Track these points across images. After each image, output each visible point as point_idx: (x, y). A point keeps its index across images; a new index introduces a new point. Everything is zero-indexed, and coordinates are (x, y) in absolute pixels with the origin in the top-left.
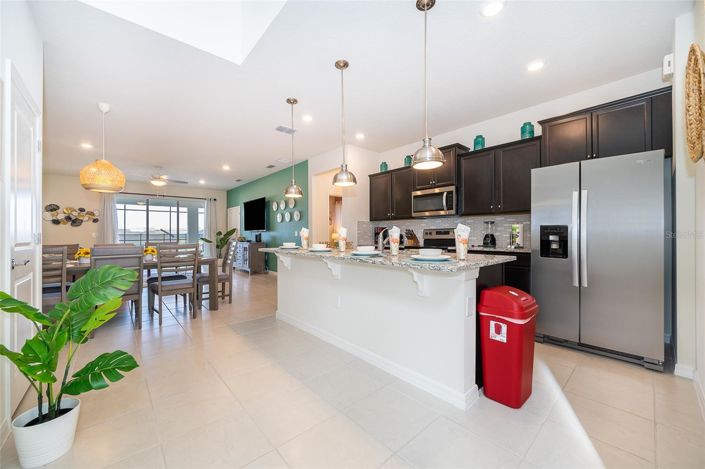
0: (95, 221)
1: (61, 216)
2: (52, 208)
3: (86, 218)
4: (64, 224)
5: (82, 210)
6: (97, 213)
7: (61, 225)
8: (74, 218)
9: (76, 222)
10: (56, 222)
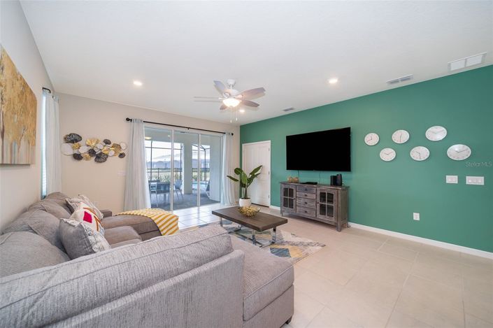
0: (122, 156)
1: (83, 150)
2: (73, 139)
3: (112, 153)
4: (87, 159)
5: (107, 142)
6: (123, 146)
7: (83, 161)
8: (98, 152)
9: (100, 157)
10: (77, 157)
